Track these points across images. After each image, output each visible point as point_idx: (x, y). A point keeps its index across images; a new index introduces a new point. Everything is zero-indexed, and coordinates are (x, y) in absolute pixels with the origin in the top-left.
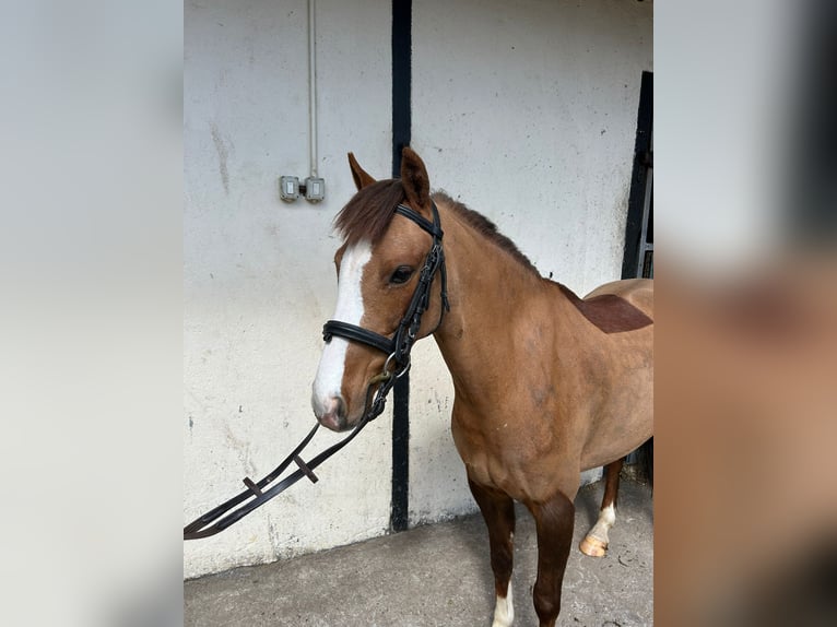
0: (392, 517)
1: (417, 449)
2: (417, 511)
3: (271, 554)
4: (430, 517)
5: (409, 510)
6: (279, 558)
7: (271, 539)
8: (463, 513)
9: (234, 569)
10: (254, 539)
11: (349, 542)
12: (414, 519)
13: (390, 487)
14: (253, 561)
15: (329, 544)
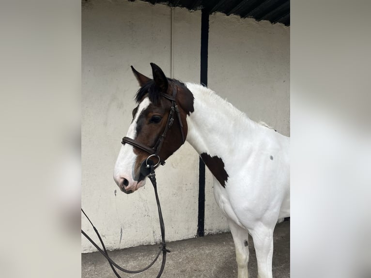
0: (198, 231)
1: (208, 205)
2: (207, 229)
3: (154, 241)
4: (212, 232)
5: (205, 229)
6: (156, 243)
7: (154, 236)
8: (226, 231)
9: (140, 246)
10: (147, 235)
11: (182, 239)
12: (206, 232)
13: (197, 219)
14: (147, 244)
15: (175, 239)
